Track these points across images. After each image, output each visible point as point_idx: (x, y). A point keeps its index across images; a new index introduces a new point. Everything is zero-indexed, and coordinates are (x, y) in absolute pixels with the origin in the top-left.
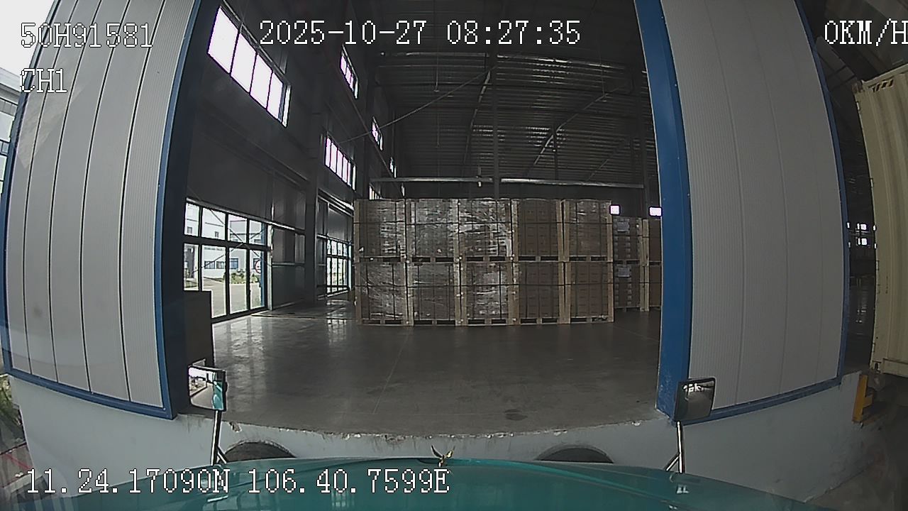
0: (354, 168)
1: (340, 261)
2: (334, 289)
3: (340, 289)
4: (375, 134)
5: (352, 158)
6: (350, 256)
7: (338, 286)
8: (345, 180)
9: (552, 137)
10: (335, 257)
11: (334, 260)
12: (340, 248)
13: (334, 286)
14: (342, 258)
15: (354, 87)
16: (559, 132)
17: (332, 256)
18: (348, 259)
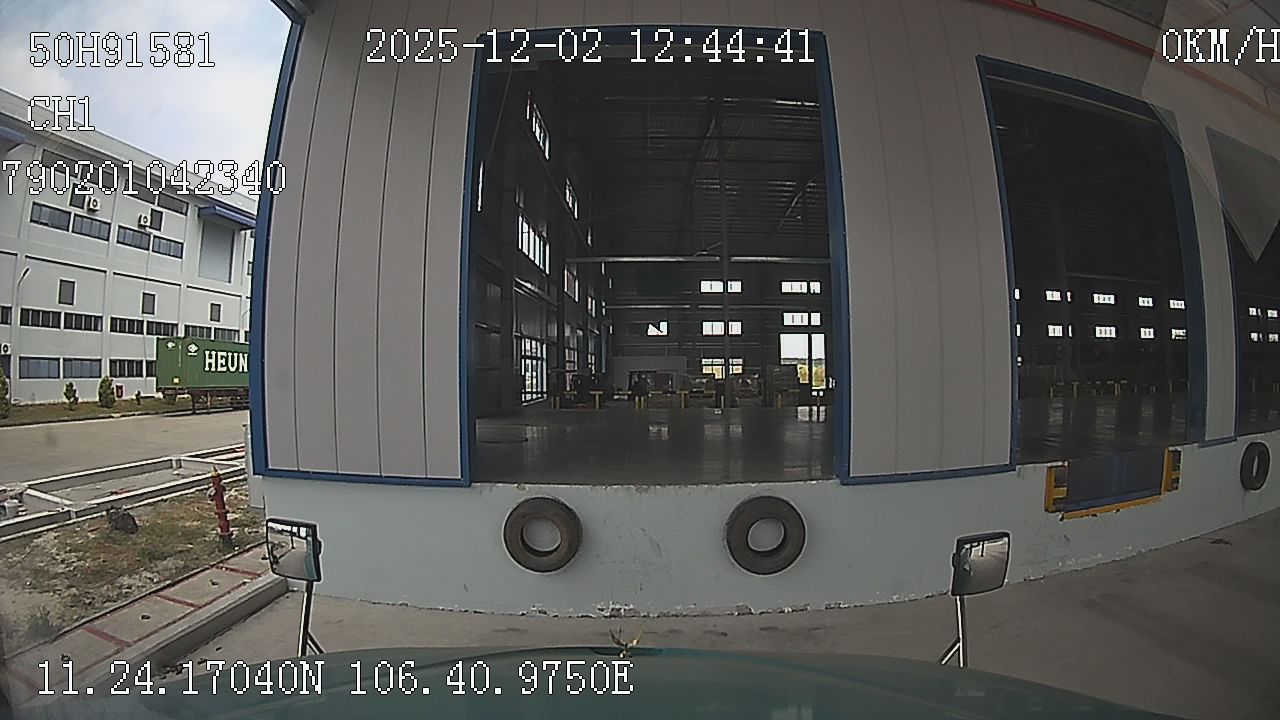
0: (547, 248)
1: (534, 362)
2: (529, 397)
3: (535, 396)
4: (569, 199)
5: (545, 235)
6: (544, 356)
7: (532, 393)
8: (537, 262)
9: (800, 195)
10: (529, 357)
11: (528, 361)
12: (534, 346)
13: (529, 393)
14: (537, 358)
15: (544, 144)
16: (810, 187)
17: (526, 357)
18: (542, 359)
